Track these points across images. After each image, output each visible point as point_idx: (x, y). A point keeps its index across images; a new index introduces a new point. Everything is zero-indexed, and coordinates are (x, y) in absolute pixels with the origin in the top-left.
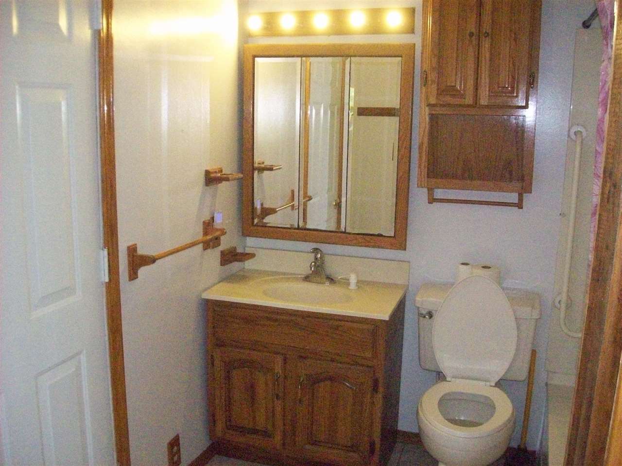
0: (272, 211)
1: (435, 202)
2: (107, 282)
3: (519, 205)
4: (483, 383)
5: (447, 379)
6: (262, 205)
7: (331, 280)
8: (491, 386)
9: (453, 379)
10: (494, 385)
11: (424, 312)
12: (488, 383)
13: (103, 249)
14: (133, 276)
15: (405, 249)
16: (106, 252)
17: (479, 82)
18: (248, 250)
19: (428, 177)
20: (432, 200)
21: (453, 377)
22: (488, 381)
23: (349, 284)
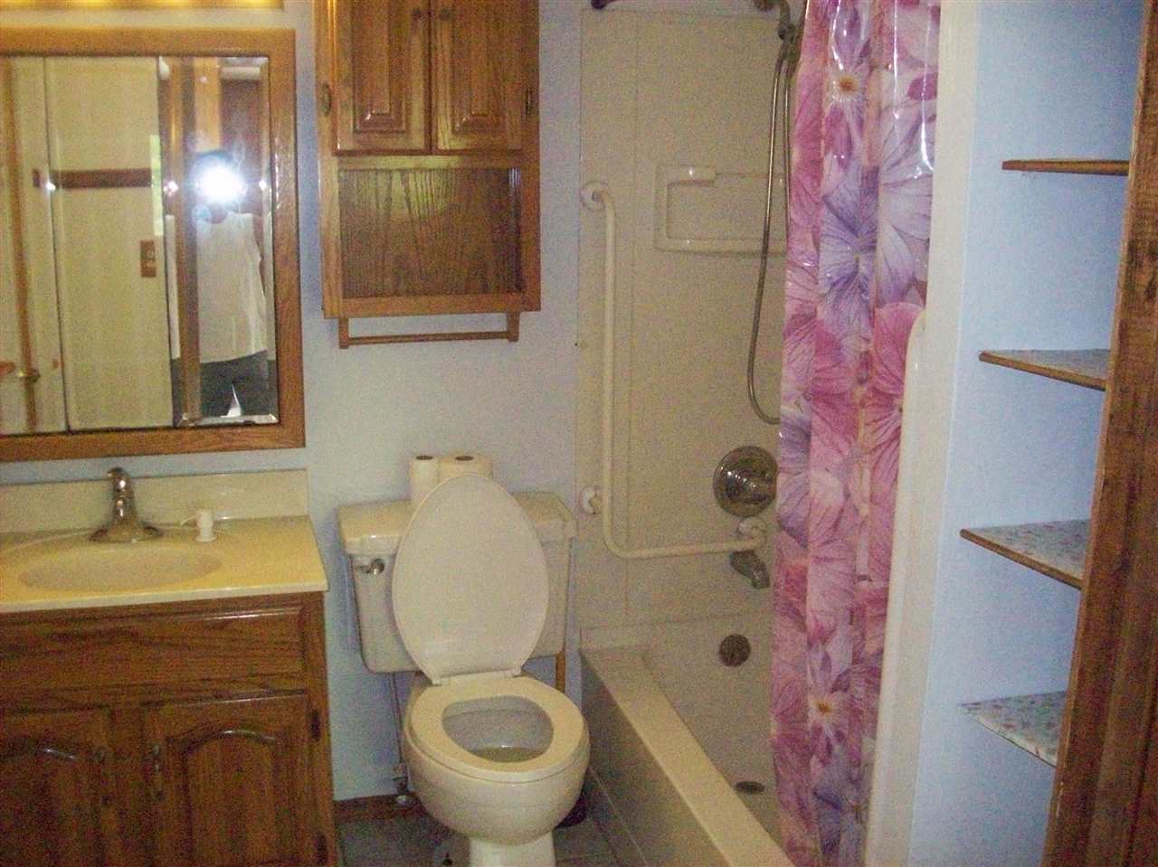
1: (352, 344)
3: (511, 335)
4: (501, 674)
5: (434, 682)
7: (153, 531)
8: (516, 677)
9: (445, 680)
10: (519, 672)
11: (367, 562)
12: (508, 673)
15: (304, 445)
17: (433, 106)
19: (345, 297)
20: (346, 342)
21: (442, 676)
22: (506, 669)
23: (197, 533)
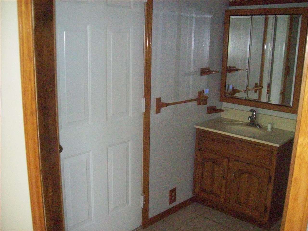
0: (239, 91)
2: (144, 113)
6: (233, 88)
7: (260, 126)
13: (143, 98)
14: (158, 111)
15: (296, 114)
16: (144, 99)
18: (222, 108)
23: (267, 129)
